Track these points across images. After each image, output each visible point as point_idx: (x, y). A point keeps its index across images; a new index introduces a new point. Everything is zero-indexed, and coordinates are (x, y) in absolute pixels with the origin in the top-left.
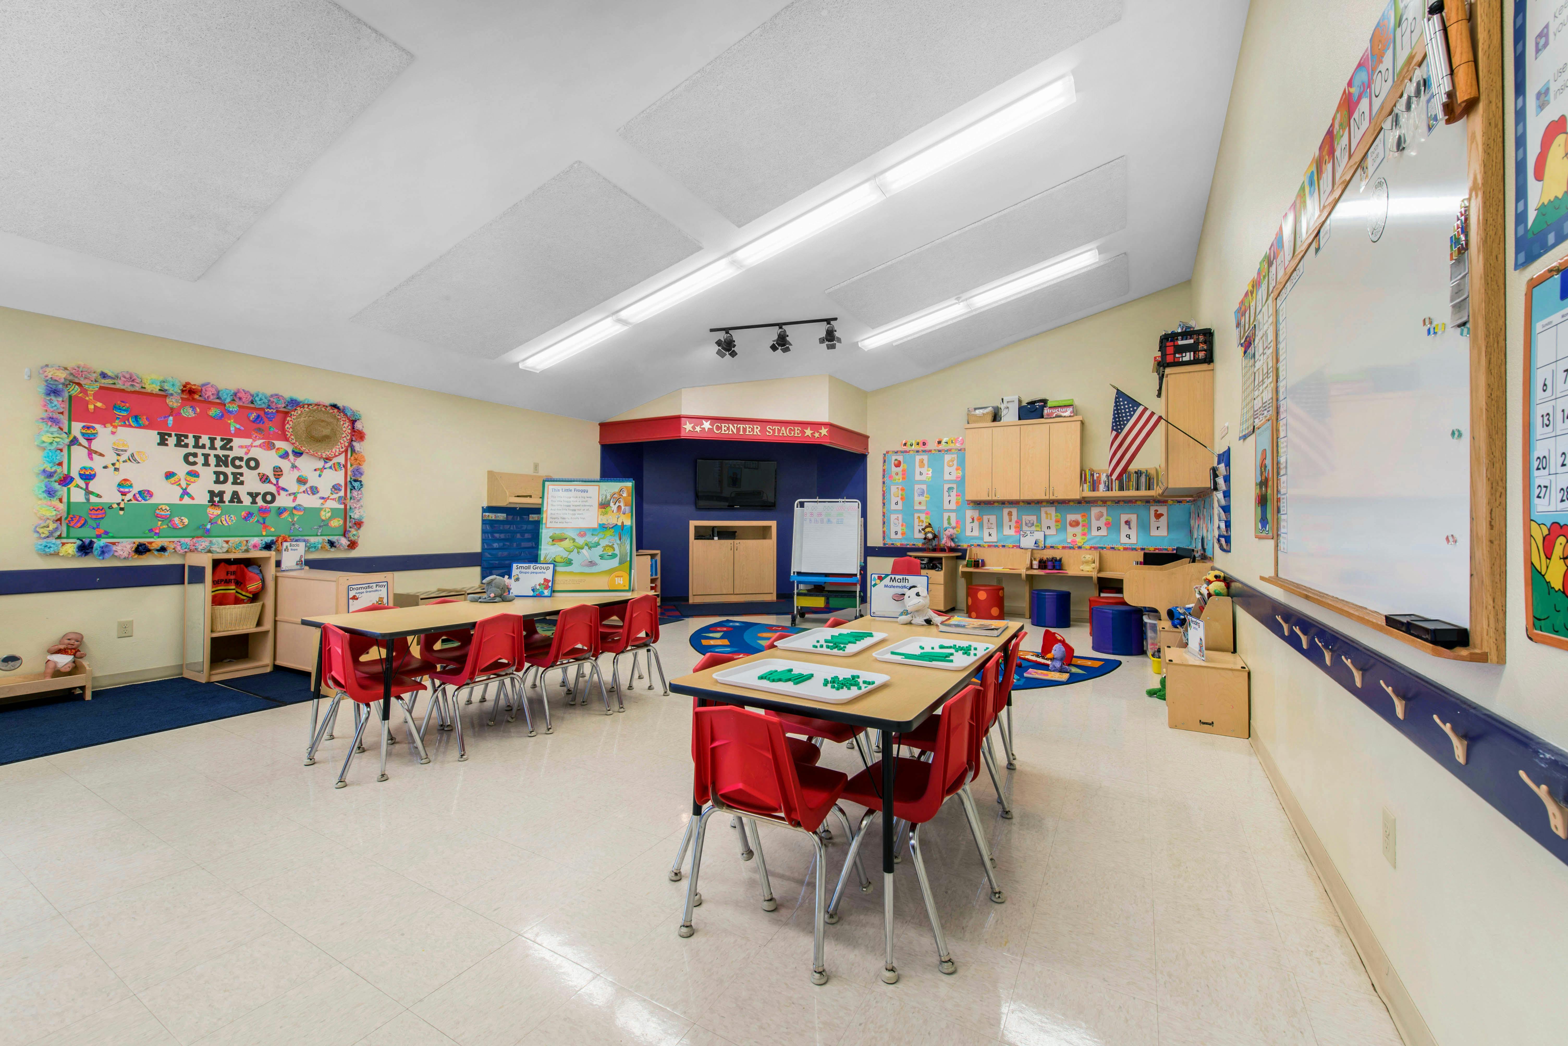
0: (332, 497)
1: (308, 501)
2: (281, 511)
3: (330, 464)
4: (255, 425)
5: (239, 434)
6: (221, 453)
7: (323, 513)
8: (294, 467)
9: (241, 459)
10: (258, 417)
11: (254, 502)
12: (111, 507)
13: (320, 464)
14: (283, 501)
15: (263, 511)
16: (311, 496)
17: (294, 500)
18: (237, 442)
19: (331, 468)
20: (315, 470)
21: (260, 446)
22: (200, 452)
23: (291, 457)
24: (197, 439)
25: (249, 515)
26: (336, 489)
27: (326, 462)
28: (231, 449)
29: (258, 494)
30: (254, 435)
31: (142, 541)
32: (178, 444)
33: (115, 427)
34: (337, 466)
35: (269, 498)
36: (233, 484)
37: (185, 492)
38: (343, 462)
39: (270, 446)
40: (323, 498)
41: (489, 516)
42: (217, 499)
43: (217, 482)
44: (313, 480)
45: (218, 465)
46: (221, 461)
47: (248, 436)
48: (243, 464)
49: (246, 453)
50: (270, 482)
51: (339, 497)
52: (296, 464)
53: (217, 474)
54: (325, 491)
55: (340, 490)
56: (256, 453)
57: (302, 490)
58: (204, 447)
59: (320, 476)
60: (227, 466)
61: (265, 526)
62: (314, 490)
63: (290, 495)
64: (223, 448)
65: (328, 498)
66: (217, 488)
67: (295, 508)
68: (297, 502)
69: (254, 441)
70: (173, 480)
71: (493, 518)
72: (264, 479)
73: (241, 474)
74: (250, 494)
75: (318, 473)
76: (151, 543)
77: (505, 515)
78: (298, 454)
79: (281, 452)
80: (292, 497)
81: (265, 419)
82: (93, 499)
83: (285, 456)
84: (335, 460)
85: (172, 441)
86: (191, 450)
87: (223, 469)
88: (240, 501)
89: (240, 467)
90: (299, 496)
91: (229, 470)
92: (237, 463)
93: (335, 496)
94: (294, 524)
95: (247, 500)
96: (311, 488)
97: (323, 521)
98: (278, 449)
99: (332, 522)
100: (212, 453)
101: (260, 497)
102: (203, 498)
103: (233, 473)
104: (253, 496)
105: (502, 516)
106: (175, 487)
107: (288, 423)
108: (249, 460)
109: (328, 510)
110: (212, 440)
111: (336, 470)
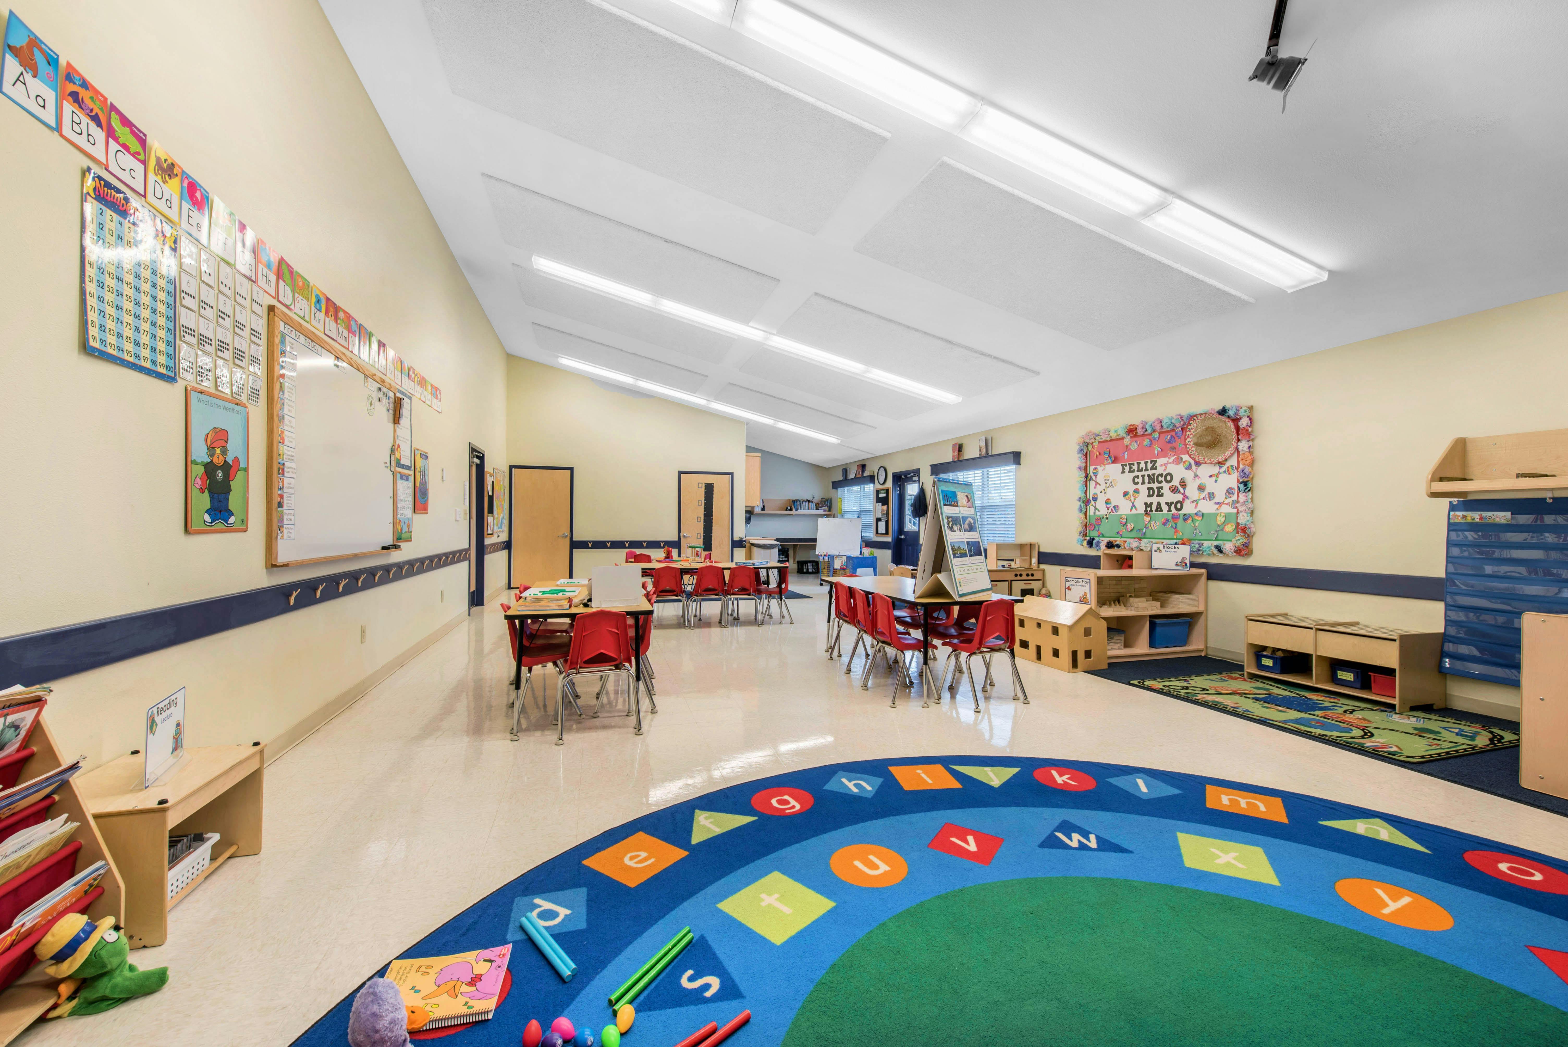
0: (1226, 501)
1: (1207, 507)
2: (1186, 517)
3: (1224, 468)
4: (1169, 446)
5: (1159, 456)
6: (1150, 472)
7: (1219, 518)
8: (1196, 476)
9: (1161, 475)
10: (1172, 436)
11: (1170, 511)
12: (1103, 518)
13: (1215, 470)
14: (1188, 508)
15: (1175, 518)
16: (1208, 502)
17: (1196, 507)
18: (1160, 461)
19: (1224, 472)
20: (1211, 476)
21: (1173, 462)
22: (1140, 474)
23: (1194, 467)
24: (1139, 464)
25: (1167, 520)
26: (1230, 493)
27: (1221, 467)
28: (1156, 468)
29: (1172, 503)
30: (1170, 453)
31: (1112, 539)
32: (1130, 471)
33: (1104, 465)
34: (1230, 470)
35: (1179, 506)
36: (1157, 496)
37: (1133, 506)
38: (1235, 464)
39: (1179, 461)
40: (1217, 503)
41: (1464, 517)
42: (1149, 509)
43: (1149, 496)
44: (1210, 486)
45: (1149, 483)
46: (1151, 479)
47: (1165, 456)
48: (1163, 479)
49: (1165, 470)
50: (1179, 492)
51: (1233, 501)
52: (1198, 473)
53: (1149, 489)
54: (1220, 496)
55: (1233, 494)
56: (1172, 468)
57: (1202, 497)
58: (1141, 470)
59: (1216, 481)
60: (1154, 483)
61: (1176, 531)
62: (1211, 496)
63: (1193, 502)
64: (1152, 468)
65: (1223, 503)
66: (1149, 500)
67: (1196, 514)
68: (1198, 509)
69: (1169, 458)
70: (1127, 497)
71: (1477, 520)
72: (1174, 490)
73: (1162, 488)
74: (1167, 503)
75: (1214, 478)
76: (1116, 541)
77: (1509, 513)
78: (1198, 464)
79: (1187, 464)
80: (1195, 504)
81: (1176, 438)
82: (1097, 513)
83: (1189, 468)
84: (1228, 464)
85: (1127, 468)
86: (1136, 474)
87: (1152, 485)
88: (1161, 510)
89: (1161, 482)
90: (1201, 503)
91: (1155, 485)
92: (1160, 479)
93: (1229, 500)
94: (1196, 529)
95: (1165, 508)
96: (1209, 493)
97: (1219, 526)
98: (1184, 462)
99: (1226, 527)
100: (1146, 473)
101: (1173, 505)
102: (1141, 509)
103: (1157, 488)
104: (1169, 504)
105: (1502, 517)
106: (1129, 501)
107: (1188, 437)
108: (1167, 475)
109: (1223, 515)
110: (1146, 463)
111: (1229, 474)
